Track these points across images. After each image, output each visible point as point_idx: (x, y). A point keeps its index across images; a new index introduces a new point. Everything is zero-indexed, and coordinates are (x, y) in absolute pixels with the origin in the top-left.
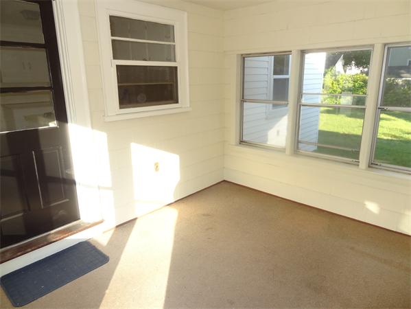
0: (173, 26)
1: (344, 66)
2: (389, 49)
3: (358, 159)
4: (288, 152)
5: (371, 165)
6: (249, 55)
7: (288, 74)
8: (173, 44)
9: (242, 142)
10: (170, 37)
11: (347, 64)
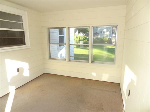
0: (22, 16)
1: (78, 33)
2: (93, 28)
3: (88, 60)
4: (67, 60)
5: (92, 62)
6: (51, 28)
7: (63, 35)
8: (22, 23)
9: (50, 58)
10: (20, 20)
11: (79, 32)
